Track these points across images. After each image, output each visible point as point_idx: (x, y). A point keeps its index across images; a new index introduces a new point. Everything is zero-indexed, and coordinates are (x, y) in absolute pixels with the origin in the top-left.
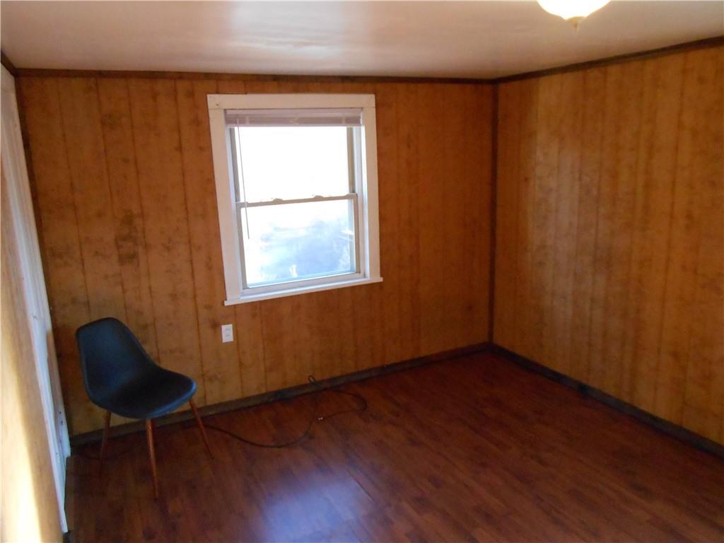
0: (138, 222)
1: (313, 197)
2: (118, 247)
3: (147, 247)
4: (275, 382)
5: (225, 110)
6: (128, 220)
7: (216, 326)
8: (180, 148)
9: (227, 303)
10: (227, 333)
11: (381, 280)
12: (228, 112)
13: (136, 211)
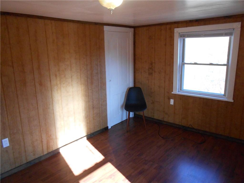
0: (153, 64)
1: (209, 63)
2: (149, 70)
3: (155, 72)
4: (184, 123)
5: (179, 33)
6: (151, 64)
7: (169, 99)
8: (165, 45)
9: (172, 93)
10: (172, 102)
11: (233, 101)
12: (180, 34)
13: (153, 62)
